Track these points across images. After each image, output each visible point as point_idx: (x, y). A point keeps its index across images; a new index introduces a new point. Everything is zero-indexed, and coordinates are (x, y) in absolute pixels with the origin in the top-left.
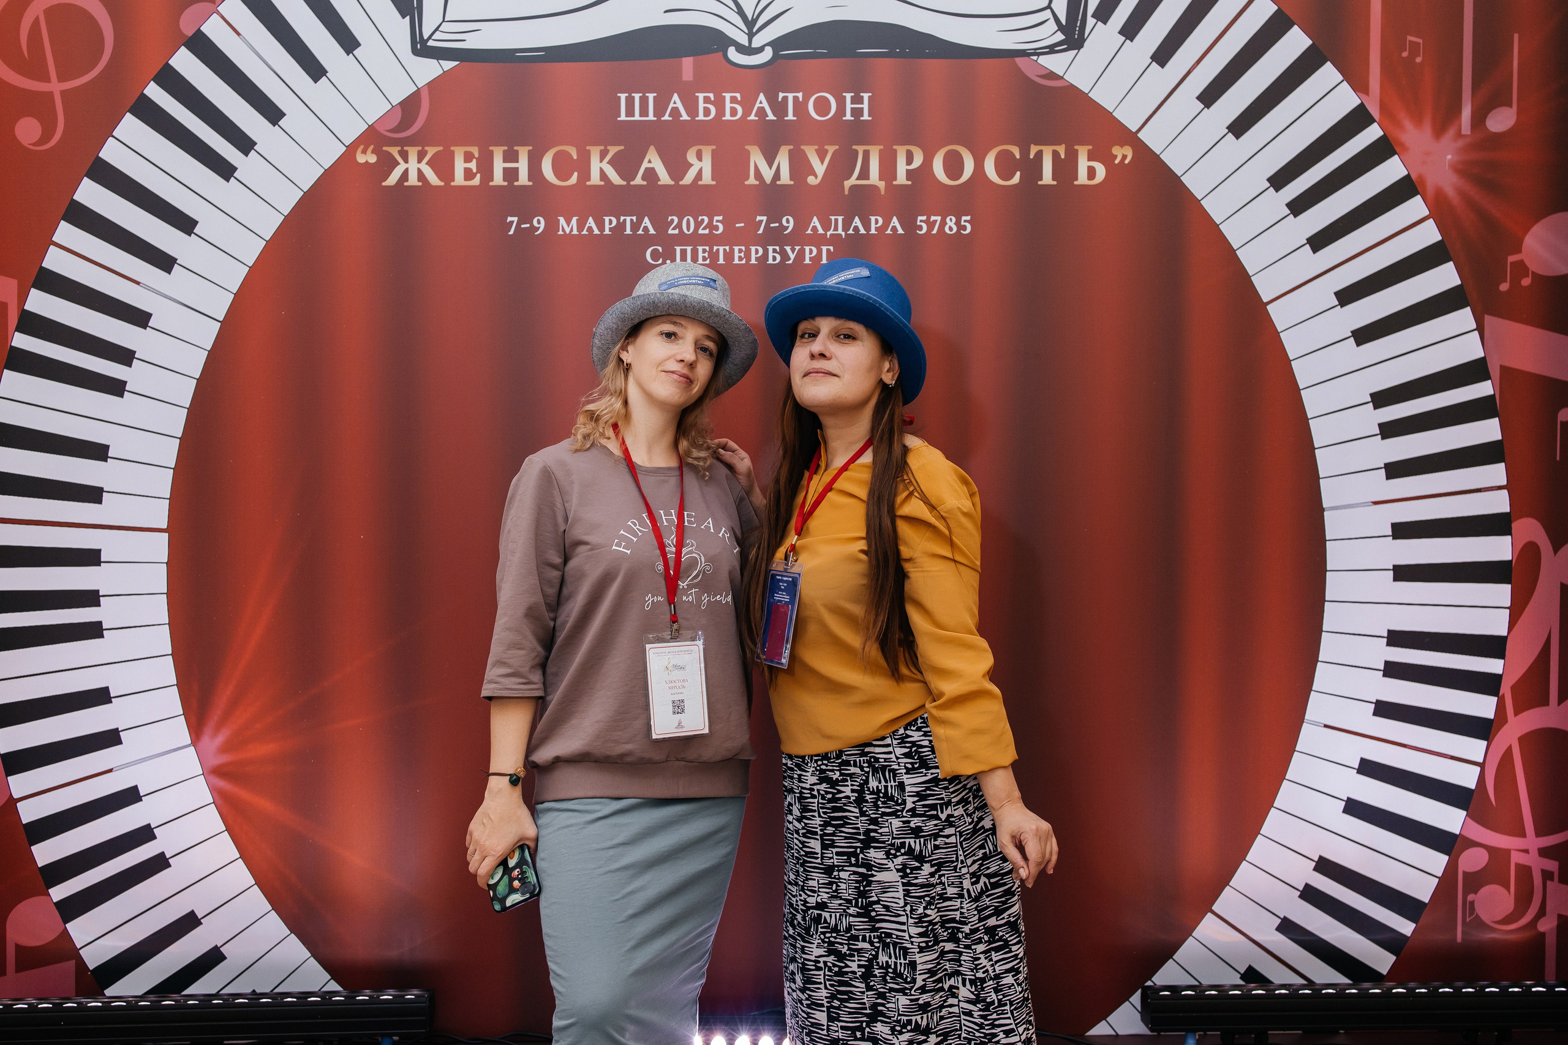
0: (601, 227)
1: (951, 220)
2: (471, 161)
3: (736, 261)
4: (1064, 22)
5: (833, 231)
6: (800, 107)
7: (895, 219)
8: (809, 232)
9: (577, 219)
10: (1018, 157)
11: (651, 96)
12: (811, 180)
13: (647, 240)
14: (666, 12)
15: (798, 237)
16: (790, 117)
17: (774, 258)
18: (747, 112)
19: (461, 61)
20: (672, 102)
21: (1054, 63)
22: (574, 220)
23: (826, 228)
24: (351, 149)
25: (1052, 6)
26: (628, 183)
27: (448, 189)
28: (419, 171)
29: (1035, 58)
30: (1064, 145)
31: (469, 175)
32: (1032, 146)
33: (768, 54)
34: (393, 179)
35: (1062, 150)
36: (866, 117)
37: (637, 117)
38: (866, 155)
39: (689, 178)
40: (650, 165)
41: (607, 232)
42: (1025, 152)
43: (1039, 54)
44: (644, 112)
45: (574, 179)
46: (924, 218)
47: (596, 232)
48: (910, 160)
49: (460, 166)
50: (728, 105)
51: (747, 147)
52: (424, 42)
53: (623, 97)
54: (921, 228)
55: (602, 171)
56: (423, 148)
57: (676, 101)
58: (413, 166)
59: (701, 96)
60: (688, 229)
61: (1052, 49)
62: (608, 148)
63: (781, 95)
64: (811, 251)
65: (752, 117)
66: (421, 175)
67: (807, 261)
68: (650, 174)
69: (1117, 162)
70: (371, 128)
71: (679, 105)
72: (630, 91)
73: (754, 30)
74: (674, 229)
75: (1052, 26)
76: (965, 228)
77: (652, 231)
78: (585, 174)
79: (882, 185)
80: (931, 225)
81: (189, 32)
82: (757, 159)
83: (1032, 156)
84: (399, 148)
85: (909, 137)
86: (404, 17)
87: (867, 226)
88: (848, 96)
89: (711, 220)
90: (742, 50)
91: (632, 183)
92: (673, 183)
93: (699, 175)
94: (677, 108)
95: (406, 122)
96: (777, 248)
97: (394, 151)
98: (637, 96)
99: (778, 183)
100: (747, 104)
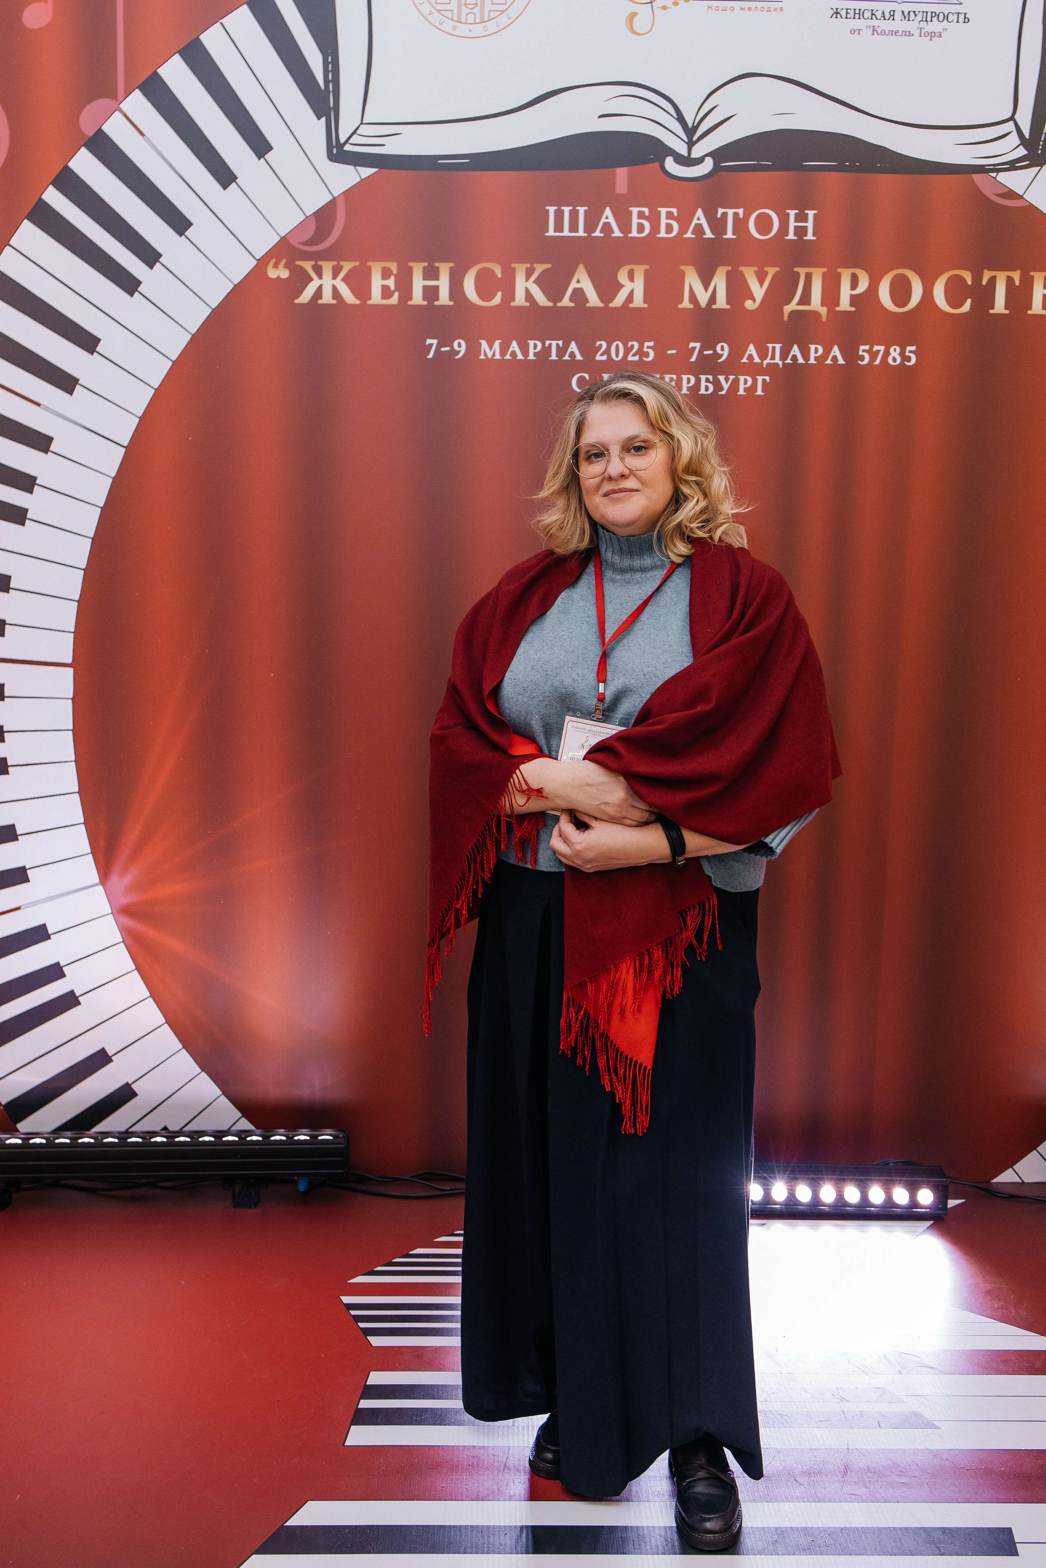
0: (525, 350)
1: (895, 350)
2: (388, 278)
4: (1027, 136)
5: (771, 360)
6: (740, 225)
7: (836, 348)
8: (745, 360)
9: (500, 343)
10: (970, 283)
11: (582, 210)
12: (749, 305)
13: (574, 366)
14: (600, 117)
15: (733, 366)
16: (730, 235)
17: (707, 388)
18: (683, 229)
19: (380, 168)
20: (604, 216)
21: (1013, 180)
22: (497, 344)
23: (763, 355)
24: (262, 263)
25: (1016, 117)
26: (555, 304)
27: (364, 309)
28: (334, 288)
29: (994, 175)
30: (1019, 272)
31: (386, 292)
32: (986, 271)
33: (708, 165)
34: (306, 296)
35: (1016, 276)
36: (810, 236)
37: (566, 233)
38: (809, 278)
40: (578, 286)
41: (531, 357)
42: (977, 278)
43: (998, 171)
44: (574, 227)
45: (498, 299)
46: (867, 347)
47: (520, 356)
48: (854, 285)
49: (377, 283)
50: (664, 221)
51: (682, 267)
52: (340, 146)
53: (552, 210)
54: (862, 358)
55: (527, 290)
56: (339, 263)
57: (608, 216)
58: (327, 282)
59: (635, 210)
60: (617, 355)
61: (1012, 166)
62: (535, 265)
63: (720, 211)
64: (746, 381)
65: (689, 235)
66: (336, 293)
67: (741, 392)
68: (579, 295)
70: (283, 240)
71: (612, 220)
72: (559, 203)
73: (695, 138)
74: (602, 355)
75: (1014, 139)
76: (909, 359)
77: (579, 357)
78: (510, 295)
79: (823, 311)
80: (873, 355)
81: (90, 132)
82: (692, 280)
83: (984, 283)
84: (313, 263)
85: (854, 260)
86: (319, 119)
87: (806, 356)
88: (792, 213)
89: (641, 346)
90: (680, 160)
91: (559, 304)
92: (602, 305)
93: (630, 297)
94: (609, 223)
95: (321, 234)
96: (710, 377)
97: (308, 266)
98: (567, 210)
99: (714, 307)
100: (684, 221)
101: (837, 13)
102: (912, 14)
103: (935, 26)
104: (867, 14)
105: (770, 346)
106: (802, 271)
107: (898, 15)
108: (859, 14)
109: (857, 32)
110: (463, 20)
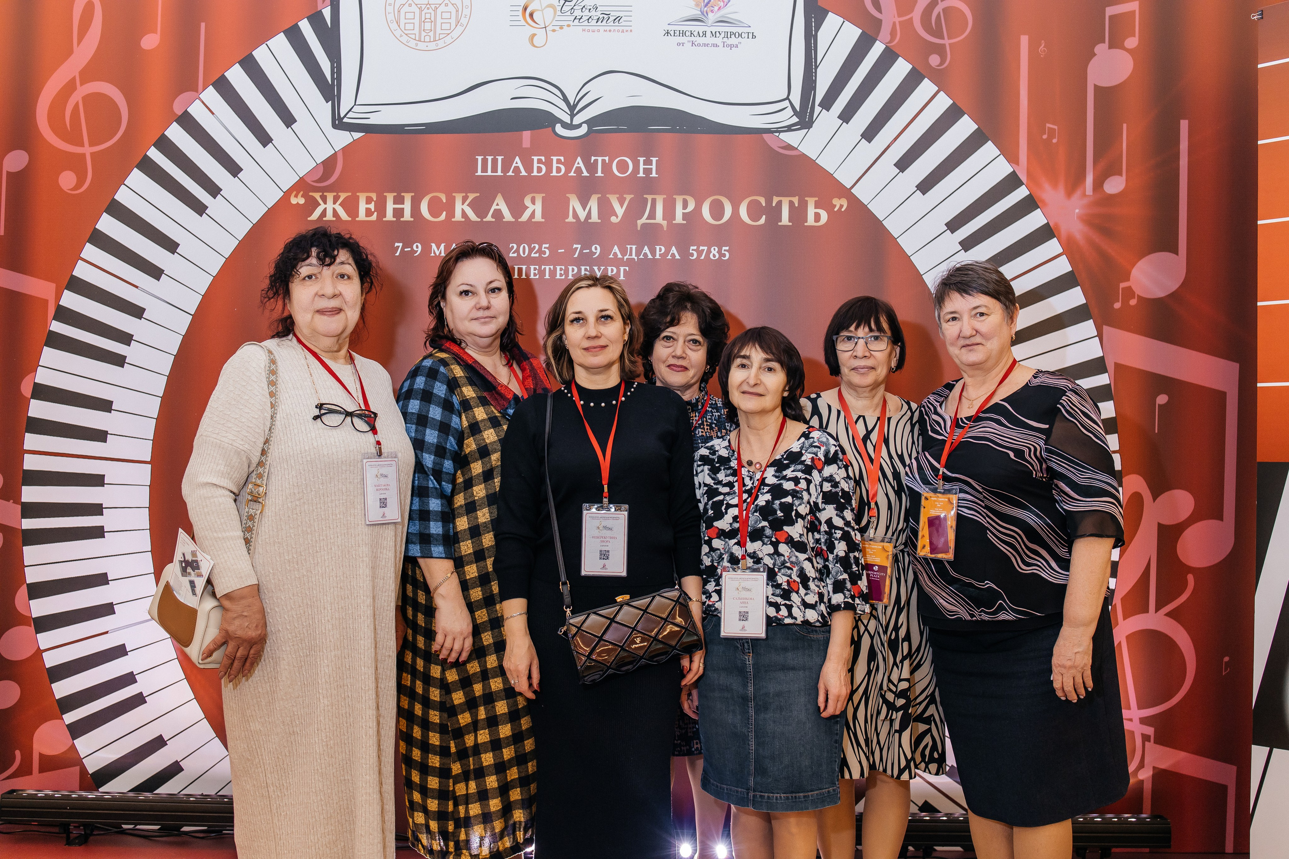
1: (714, 249)
2: (370, 203)
3: (558, 277)
4: (798, 109)
5: (629, 256)
6: (607, 167)
7: (674, 248)
8: (611, 256)
10: (764, 205)
11: (500, 158)
12: (614, 219)
14: (511, 99)
15: (603, 260)
16: (599, 174)
18: (568, 170)
19: (366, 133)
20: (515, 162)
21: (791, 138)
22: (443, 246)
23: (624, 253)
24: (287, 194)
25: (790, 97)
26: (482, 219)
27: (354, 222)
28: (334, 209)
29: (777, 134)
30: (797, 197)
31: (369, 213)
32: (774, 197)
33: (584, 129)
34: (315, 215)
35: (796, 200)
36: (654, 175)
37: (489, 173)
38: (654, 202)
39: (525, 217)
40: (498, 207)
42: (769, 201)
43: (780, 132)
44: (494, 169)
45: (443, 216)
46: (695, 248)
48: (685, 206)
49: (363, 207)
50: (555, 165)
52: (340, 119)
53: (480, 158)
54: (692, 255)
55: (463, 211)
56: (337, 194)
57: (517, 162)
58: (330, 206)
59: (535, 158)
60: (524, 253)
61: (789, 128)
62: (468, 194)
63: (593, 158)
64: (612, 270)
65: (572, 174)
66: (335, 213)
68: (498, 214)
69: (836, 210)
70: (302, 179)
71: (520, 165)
72: (485, 154)
73: (575, 112)
74: (513, 253)
75: (789, 111)
76: (724, 255)
78: (451, 213)
79: (665, 223)
80: (700, 253)
81: (179, 113)
82: (575, 203)
83: (774, 205)
84: (321, 194)
85: (685, 189)
86: (327, 102)
88: (642, 160)
89: (540, 247)
90: (565, 126)
91: (484, 220)
92: (514, 220)
93: (533, 215)
94: (518, 167)
95: (325, 176)
96: (588, 268)
97: (317, 196)
98: (490, 158)
99: (589, 221)
100: (569, 165)
101: (668, 33)
102: (717, 33)
103: (733, 40)
104: (688, 34)
106: (649, 198)
107: (709, 34)
108: (683, 33)
109: (682, 45)
110: (423, 40)
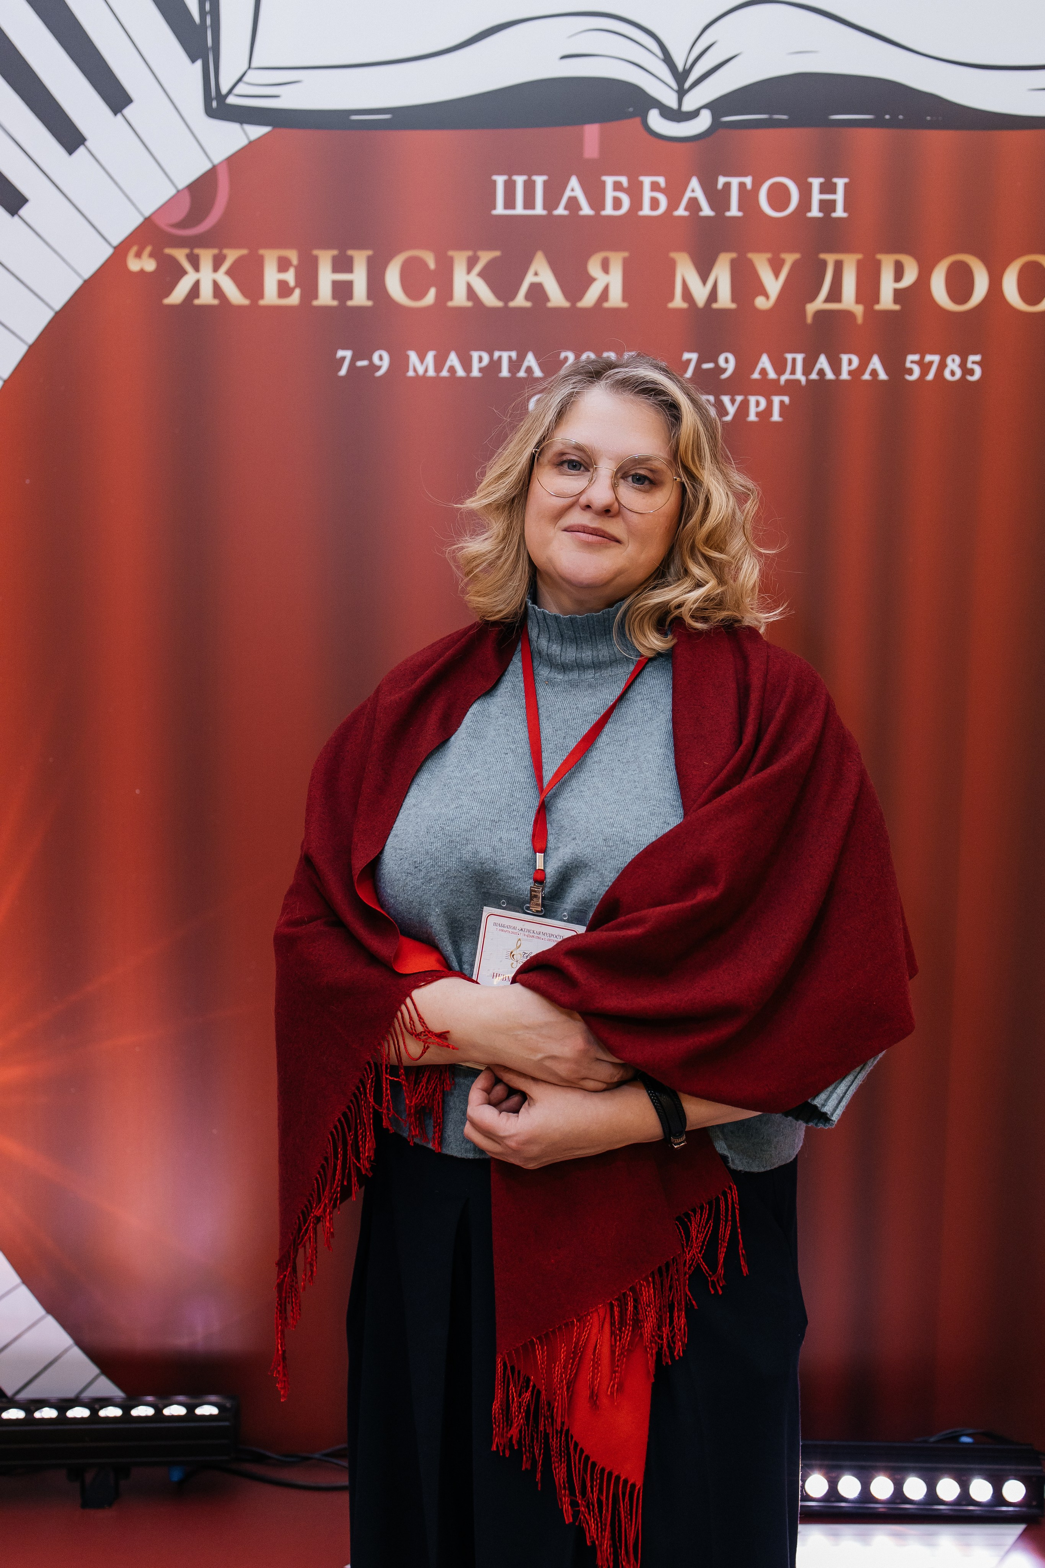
0: (467, 366)
1: (953, 360)
2: (287, 270)
5: (790, 375)
6: (748, 198)
7: (876, 359)
8: (756, 375)
9: (434, 356)
11: (539, 181)
12: (761, 303)
13: (531, 385)
14: (564, 57)
15: (741, 384)
16: (734, 211)
18: (673, 204)
19: (274, 127)
20: (569, 188)
22: (430, 356)
23: (780, 368)
24: (120, 251)
26: (506, 303)
27: (255, 311)
28: (215, 283)
31: (284, 290)
33: (704, 121)
34: (179, 295)
36: (840, 212)
37: (519, 210)
38: (839, 267)
39: (590, 298)
40: (536, 280)
41: (475, 373)
44: (529, 203)
45: (430, 297)
46: (916, 357)
47: (460, 372)
48: (899, 276)
49: (271, 278)
50: (647, 194)
51: (672, 255)
52: (221, 98)
53: (500, 180)
54: (910, 372)
55: (469, 286)
56: (221, 251)
57: (574, 188)
58: (206, 276)
59: (609, 180)
62: (479, 253)
63: (722, 180)
64: (758, 404)
65: (681, 212)
66: (217, 290)
67: (752, 417)
68: (537, 292)
70: (148, 222)
71: (579, 193)
72: (510, 171)
73: (687, 85)
76: (972, 372)
77: (538, 373)
78: (446, 292)
80: (925, 367)
82: (685, 271)
84: (186, 251)
85: (898, 243)
86: (193, 61)
87: (836, 369)
88: (816, 183)
90: (668, 114)
91: (512, 304)
92: (567, 305)
93: (605, 295)
94: (575, 198)
95: (196, 213)
97: (180, 255)
98: (520, 180)
99: (714, 306)
100: (674, 193)
105: (789, 356)
106: (830, 259)
